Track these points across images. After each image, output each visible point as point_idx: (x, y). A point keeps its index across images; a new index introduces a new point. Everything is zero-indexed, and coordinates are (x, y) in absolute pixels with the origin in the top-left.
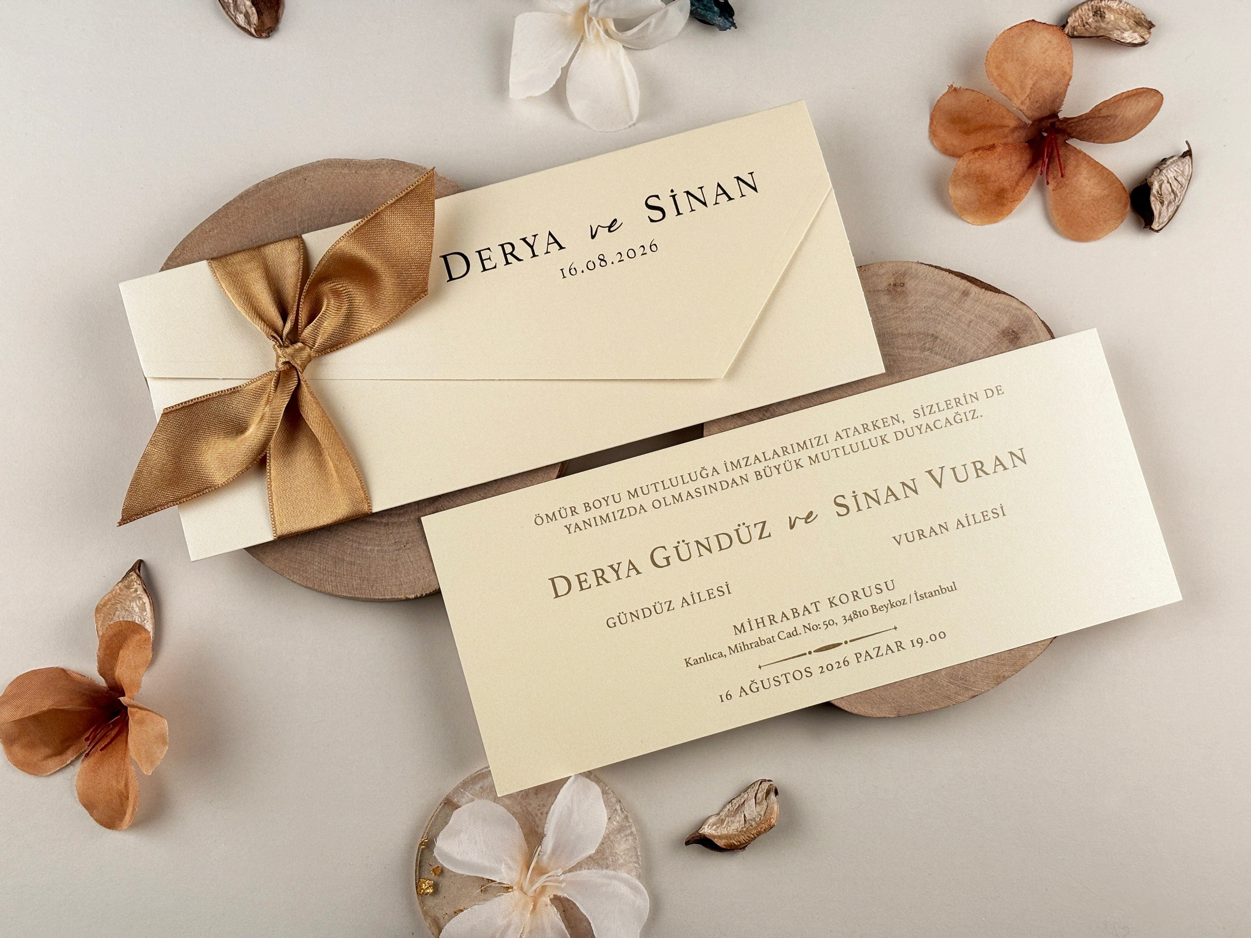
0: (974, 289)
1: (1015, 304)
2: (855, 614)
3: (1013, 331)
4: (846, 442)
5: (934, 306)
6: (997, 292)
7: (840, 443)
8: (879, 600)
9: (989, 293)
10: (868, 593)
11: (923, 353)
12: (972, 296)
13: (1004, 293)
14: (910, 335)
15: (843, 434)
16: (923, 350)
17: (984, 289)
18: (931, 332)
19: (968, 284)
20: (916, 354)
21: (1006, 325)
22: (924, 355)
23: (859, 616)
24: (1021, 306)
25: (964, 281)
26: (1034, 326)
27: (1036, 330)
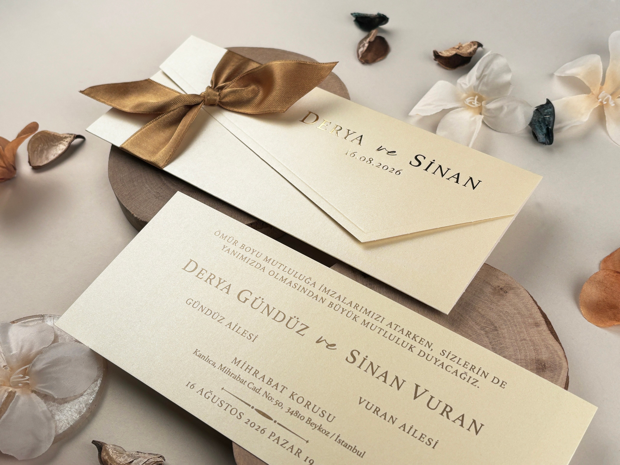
0: (544, 327)
1: (560, 353)
2: (296, 413)
3: (545, 365)
4: (390, 331)
5: (512, 315)
6: (556, 339)
7: (387, 328)
8: (317, 420)
9: (551, 336)
10: (315, 410)
11: (480, 331)
12: (540, 329)
13: (560, 344)
14: (483, 316)
15: (394, 326)
16: (483, 329)
17: (550, 332)
18: (496, 325)
19: (543, 322)
20: (476, 328)
21: (544, 359)
22: (480, 332)
23: (297, 416)
24: (564, 359)
25: (542, 319)
26: (560, 373)
27: (559, 376)
